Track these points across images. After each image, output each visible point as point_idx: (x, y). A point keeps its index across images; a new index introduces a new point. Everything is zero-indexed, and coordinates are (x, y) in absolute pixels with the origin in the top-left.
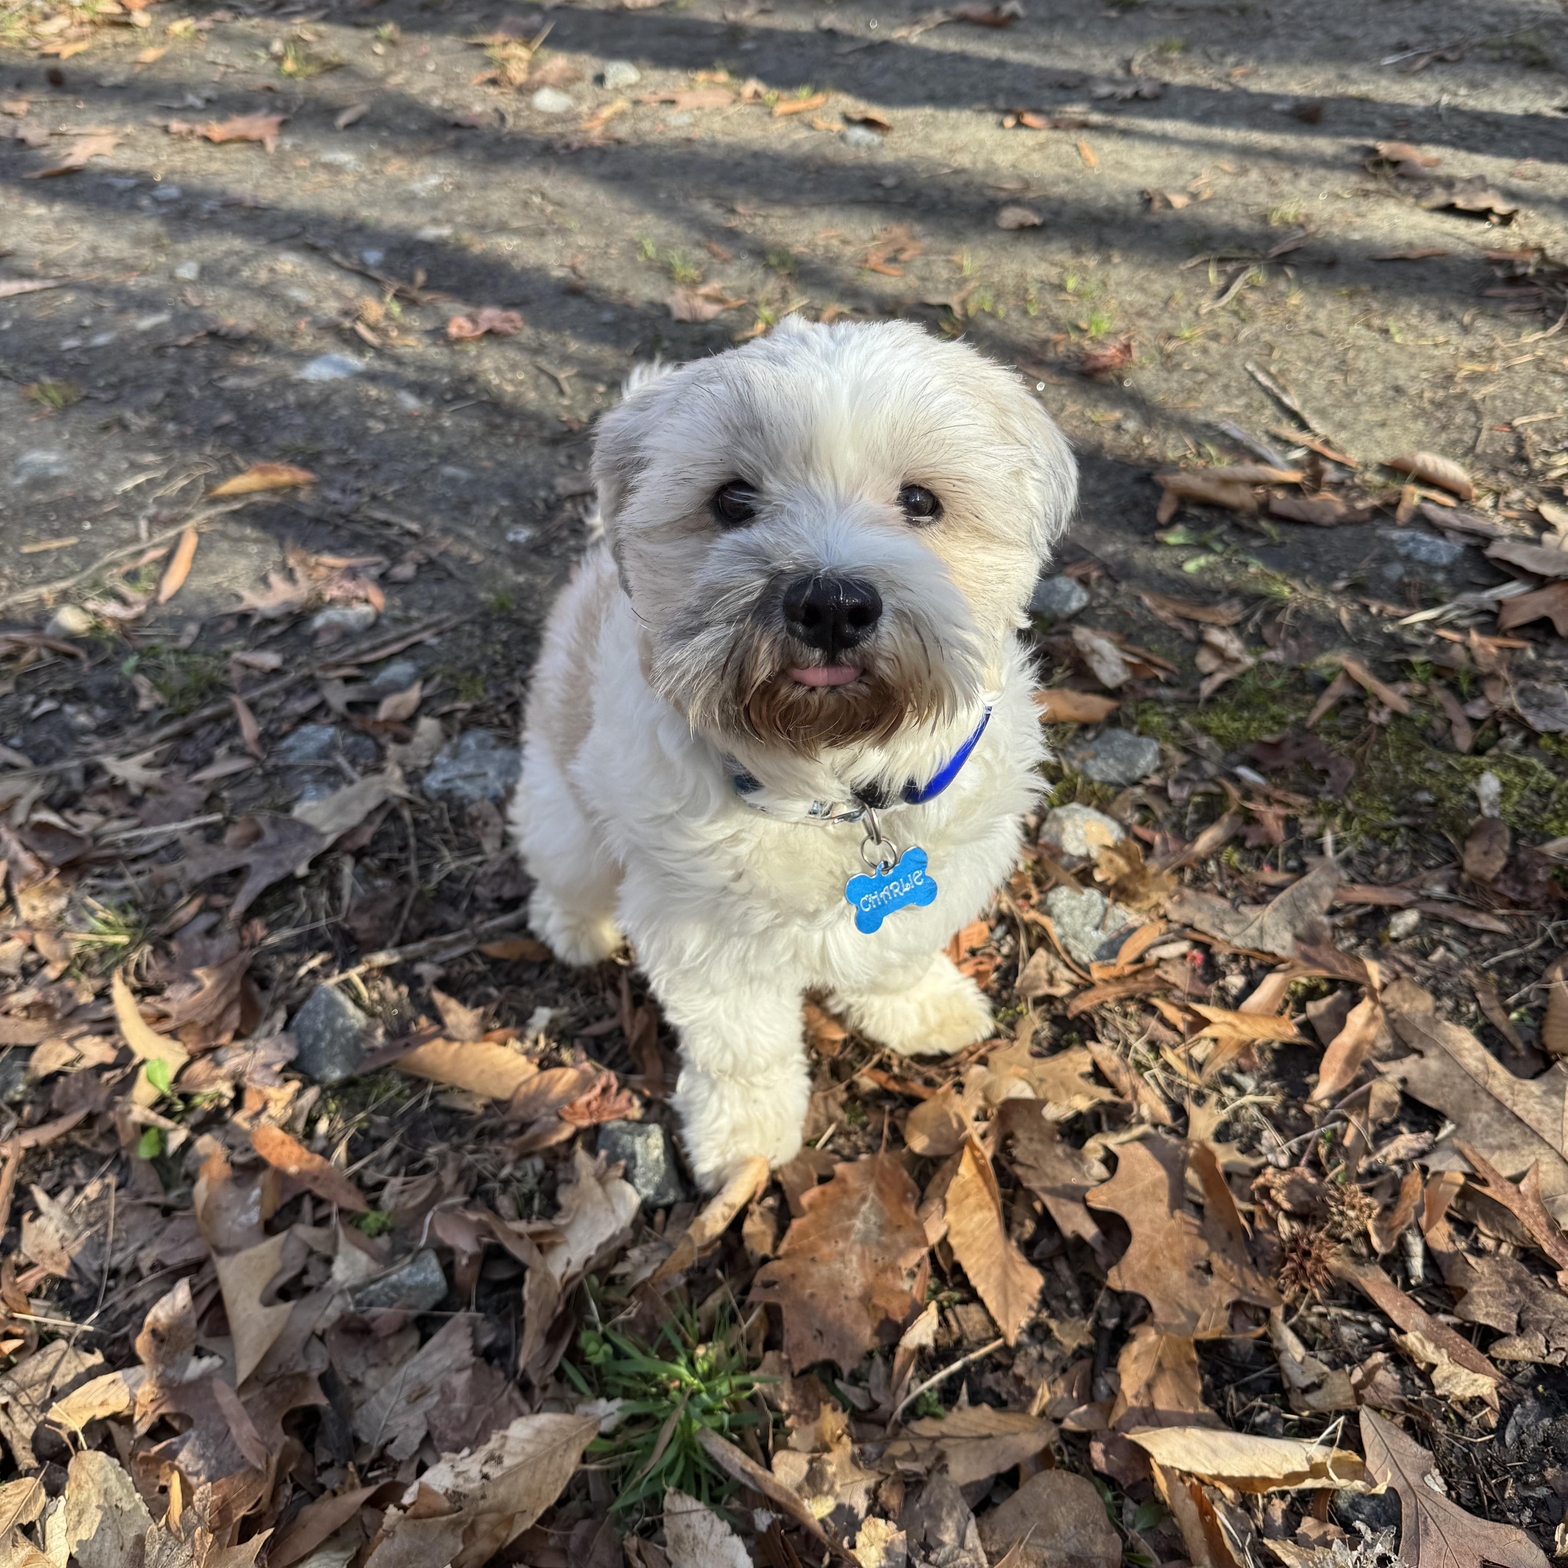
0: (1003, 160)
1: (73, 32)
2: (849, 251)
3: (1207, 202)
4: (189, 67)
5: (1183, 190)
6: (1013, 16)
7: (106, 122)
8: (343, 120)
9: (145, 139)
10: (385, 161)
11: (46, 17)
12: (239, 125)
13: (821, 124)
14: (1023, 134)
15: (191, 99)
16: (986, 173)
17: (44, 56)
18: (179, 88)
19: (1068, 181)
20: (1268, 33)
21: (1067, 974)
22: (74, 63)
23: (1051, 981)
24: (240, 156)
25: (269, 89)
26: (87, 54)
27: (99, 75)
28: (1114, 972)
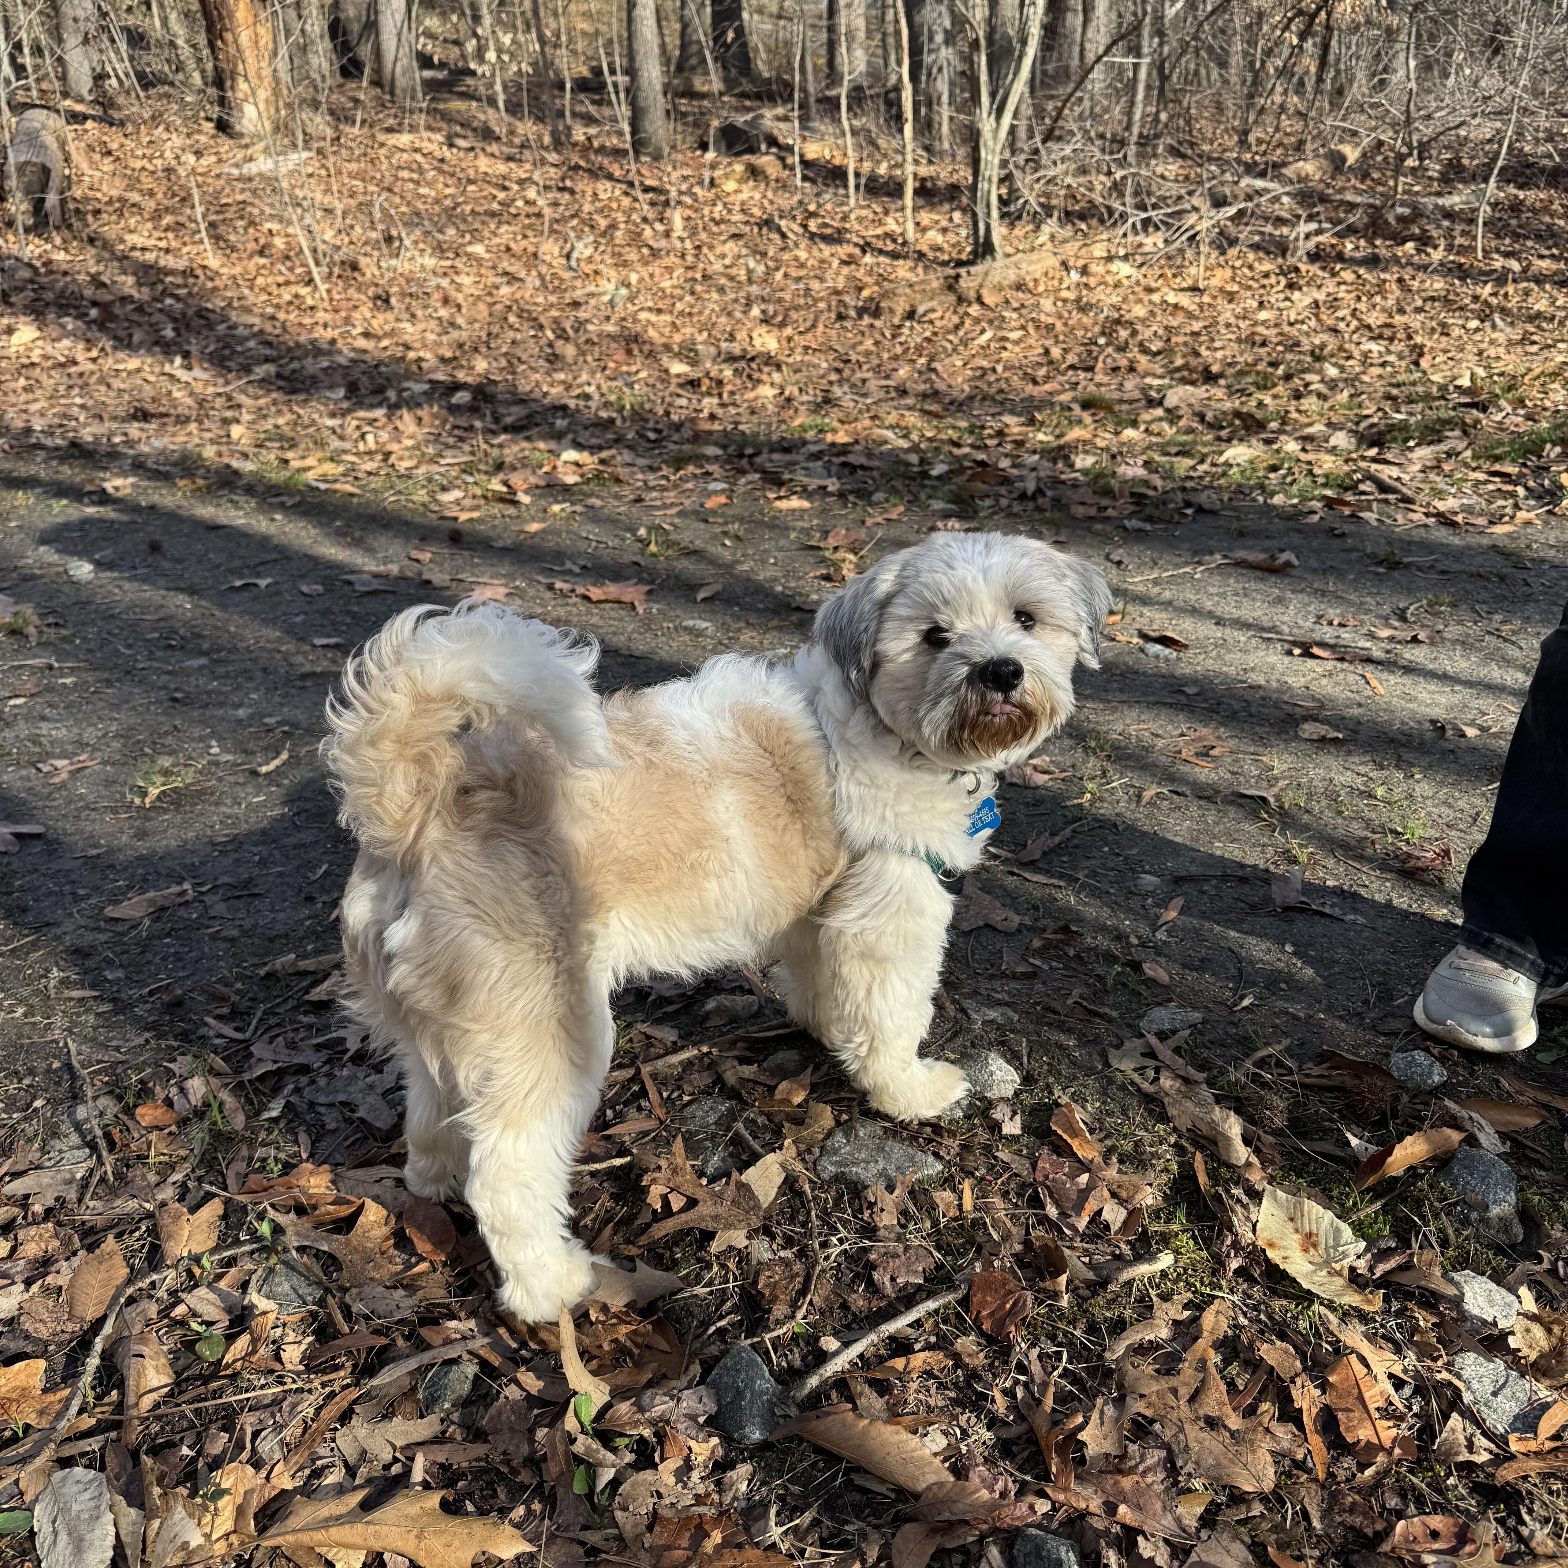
0: (1296, 682)
1: (468, 502)
2: (1160, 743)
3: (1496, 736)
4: (566, 541)
5: (1472, 724)
6: (1288, 564)
7: (497, 576)
8: (701, 596)
9: (532, 592)
10: (739, 630)
11: (444, 489)
12: (612, 590)
13: (1120, 637)
14: (1311, 663)
15: (569, 565)
16: (1279, 691)
17: (443, 518)
18: (559, 556)
19: (1360, 705)
20: (1528, 598)
21: (1485, 1443)
22: (468, 526)
23: (1470, 1447)
24: (613, 614)
25: (636, 564)
26: (480, 520)
27: (490, 538)
28: (1533, 1446)
